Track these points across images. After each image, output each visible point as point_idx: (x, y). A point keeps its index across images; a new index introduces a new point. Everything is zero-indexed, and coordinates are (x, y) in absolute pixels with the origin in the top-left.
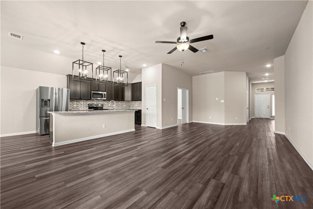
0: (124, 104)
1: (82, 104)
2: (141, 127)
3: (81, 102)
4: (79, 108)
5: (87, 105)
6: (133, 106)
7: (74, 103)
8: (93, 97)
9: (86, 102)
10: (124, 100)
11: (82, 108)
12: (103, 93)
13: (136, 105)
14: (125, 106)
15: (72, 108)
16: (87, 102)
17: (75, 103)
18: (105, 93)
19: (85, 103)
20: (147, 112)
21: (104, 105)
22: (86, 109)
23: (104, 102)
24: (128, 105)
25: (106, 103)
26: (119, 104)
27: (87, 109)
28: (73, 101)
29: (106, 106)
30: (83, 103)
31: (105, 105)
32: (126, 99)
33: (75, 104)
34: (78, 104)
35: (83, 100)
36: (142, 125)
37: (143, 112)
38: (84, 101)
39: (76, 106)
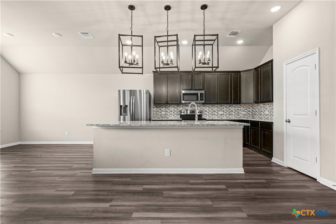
0: (240, 110)
1: (171, 111)
2: (270, 164)
3: (170, 108)
4: (168, 116)
5: (178, 112)
6: (261, 115)
7: (162, 109)
8: (183, 100)
9: (177, 107)
10: (240, 103)
11: (171, 116)
12: (199, 92)
13: (267, 113)
14: (245, 113)
15: (160, 116)
16: (179, 108)
17: (164, 109)
18: (203, 92)
19: (175, 109)
20: (287, 129)
21: (204, 113)
22: (176, 119)
23: (204, 108)
24: (249, 111)
25: (207, 108)
26: (232, 109)
27: (178, 118)
28: (161, 106)
29: (207, 114)
30: (173, 109)
31: (206, 111)
32: (243, 100)
33: (164, 111)
34: (167, 110)
35: (173, 106)
36: (274, 160)
37: (275, 128)
38: (175, 107)
39: (165, 114)
